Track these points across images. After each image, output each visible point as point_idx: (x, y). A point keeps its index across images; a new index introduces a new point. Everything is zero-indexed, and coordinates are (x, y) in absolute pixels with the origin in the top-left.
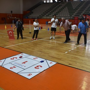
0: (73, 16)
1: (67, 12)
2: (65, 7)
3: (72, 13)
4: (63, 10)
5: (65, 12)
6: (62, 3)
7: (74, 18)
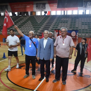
0: (39, 31)
1: (31, 27)
2: (27, 21)
3: (38, 28)
4: (26, 24)
5: (29, 27)
6: (24, 17)
7: (41, 34)
